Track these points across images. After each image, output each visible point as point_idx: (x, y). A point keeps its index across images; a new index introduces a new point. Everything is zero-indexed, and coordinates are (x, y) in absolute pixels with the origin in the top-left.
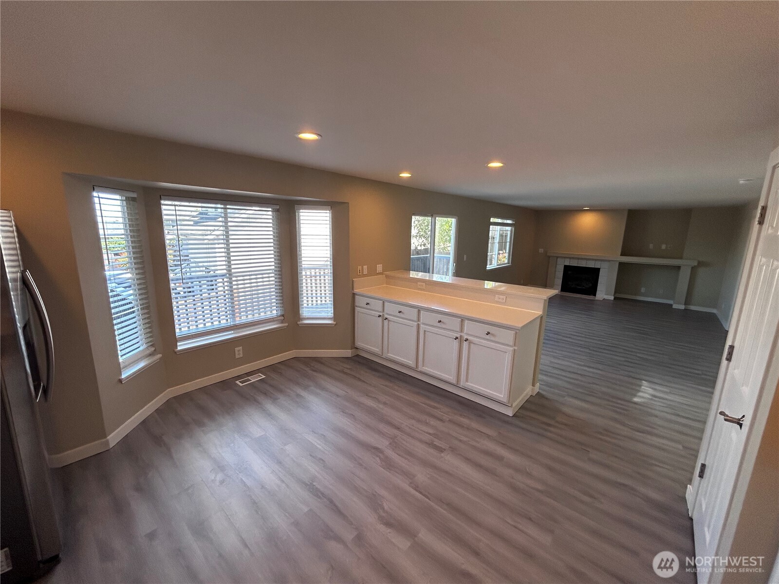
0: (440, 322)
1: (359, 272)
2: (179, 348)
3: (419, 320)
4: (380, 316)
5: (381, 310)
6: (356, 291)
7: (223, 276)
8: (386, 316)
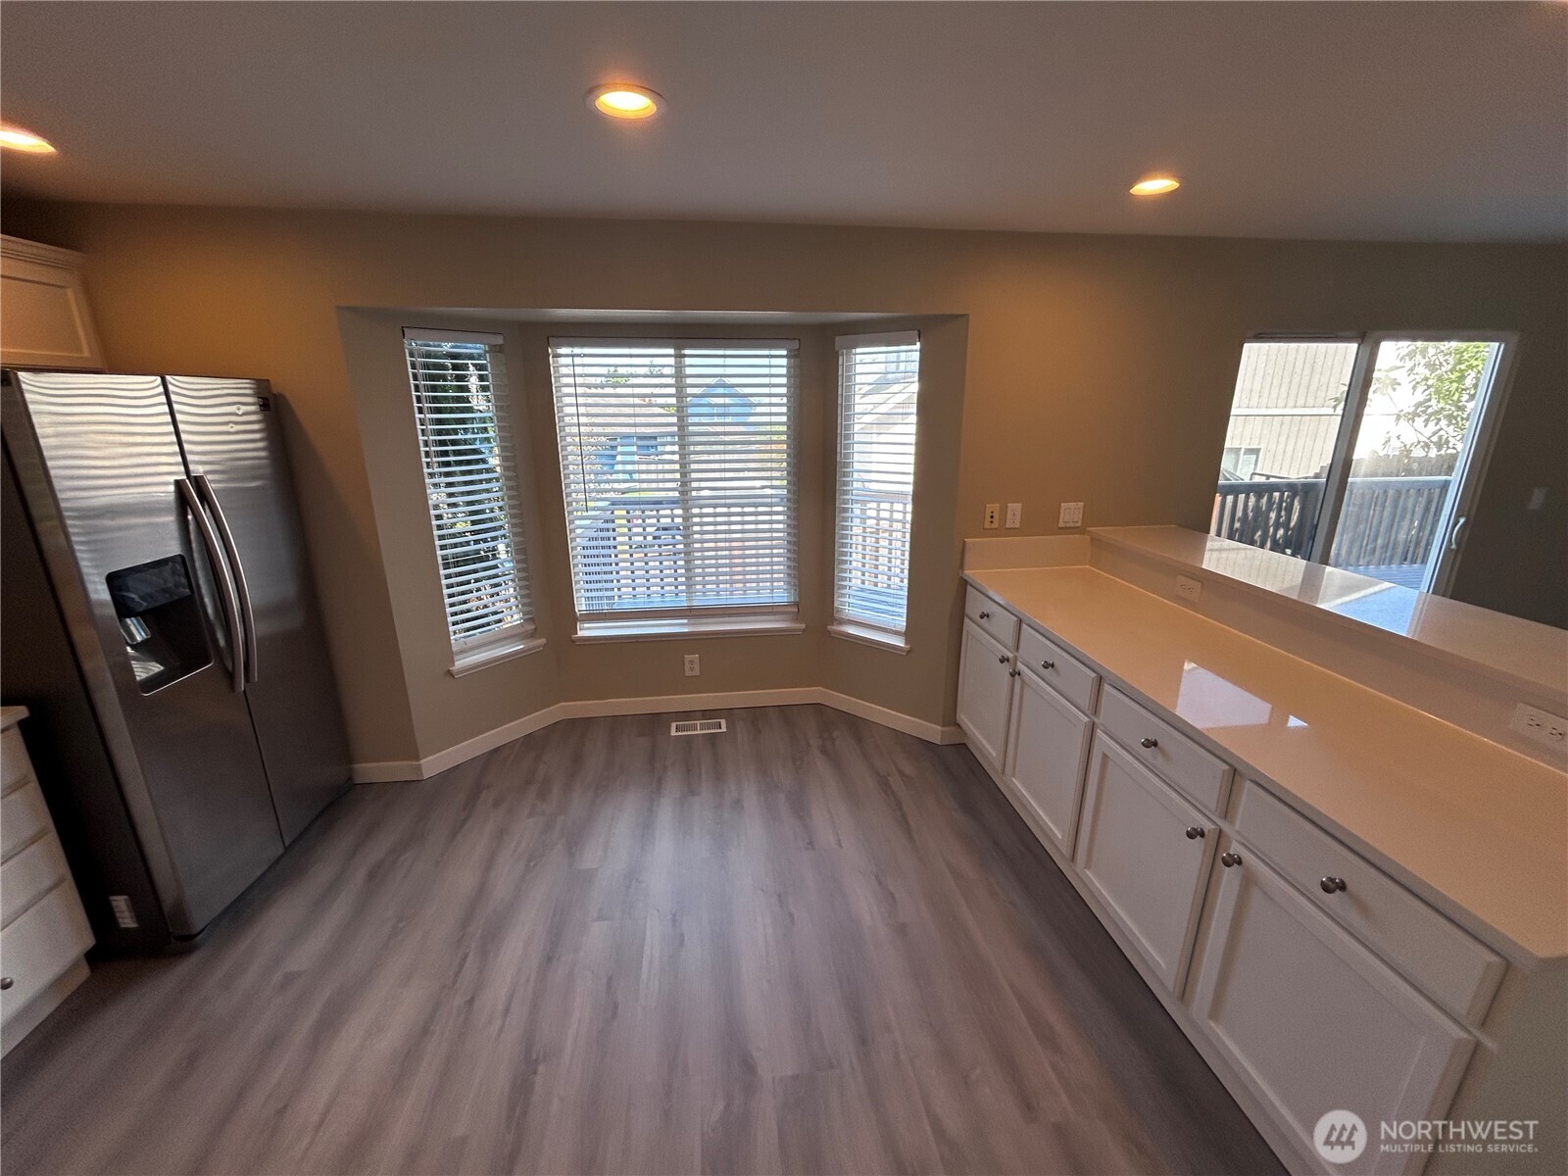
0: (1151, 744)
1: (988, 519)
2: (581, 633)
3: (1096, 712)
4: (1003, 660)
5: (1010, 640)
6: (969, 573)
7: (674, 502)
8: (1020, 666)
